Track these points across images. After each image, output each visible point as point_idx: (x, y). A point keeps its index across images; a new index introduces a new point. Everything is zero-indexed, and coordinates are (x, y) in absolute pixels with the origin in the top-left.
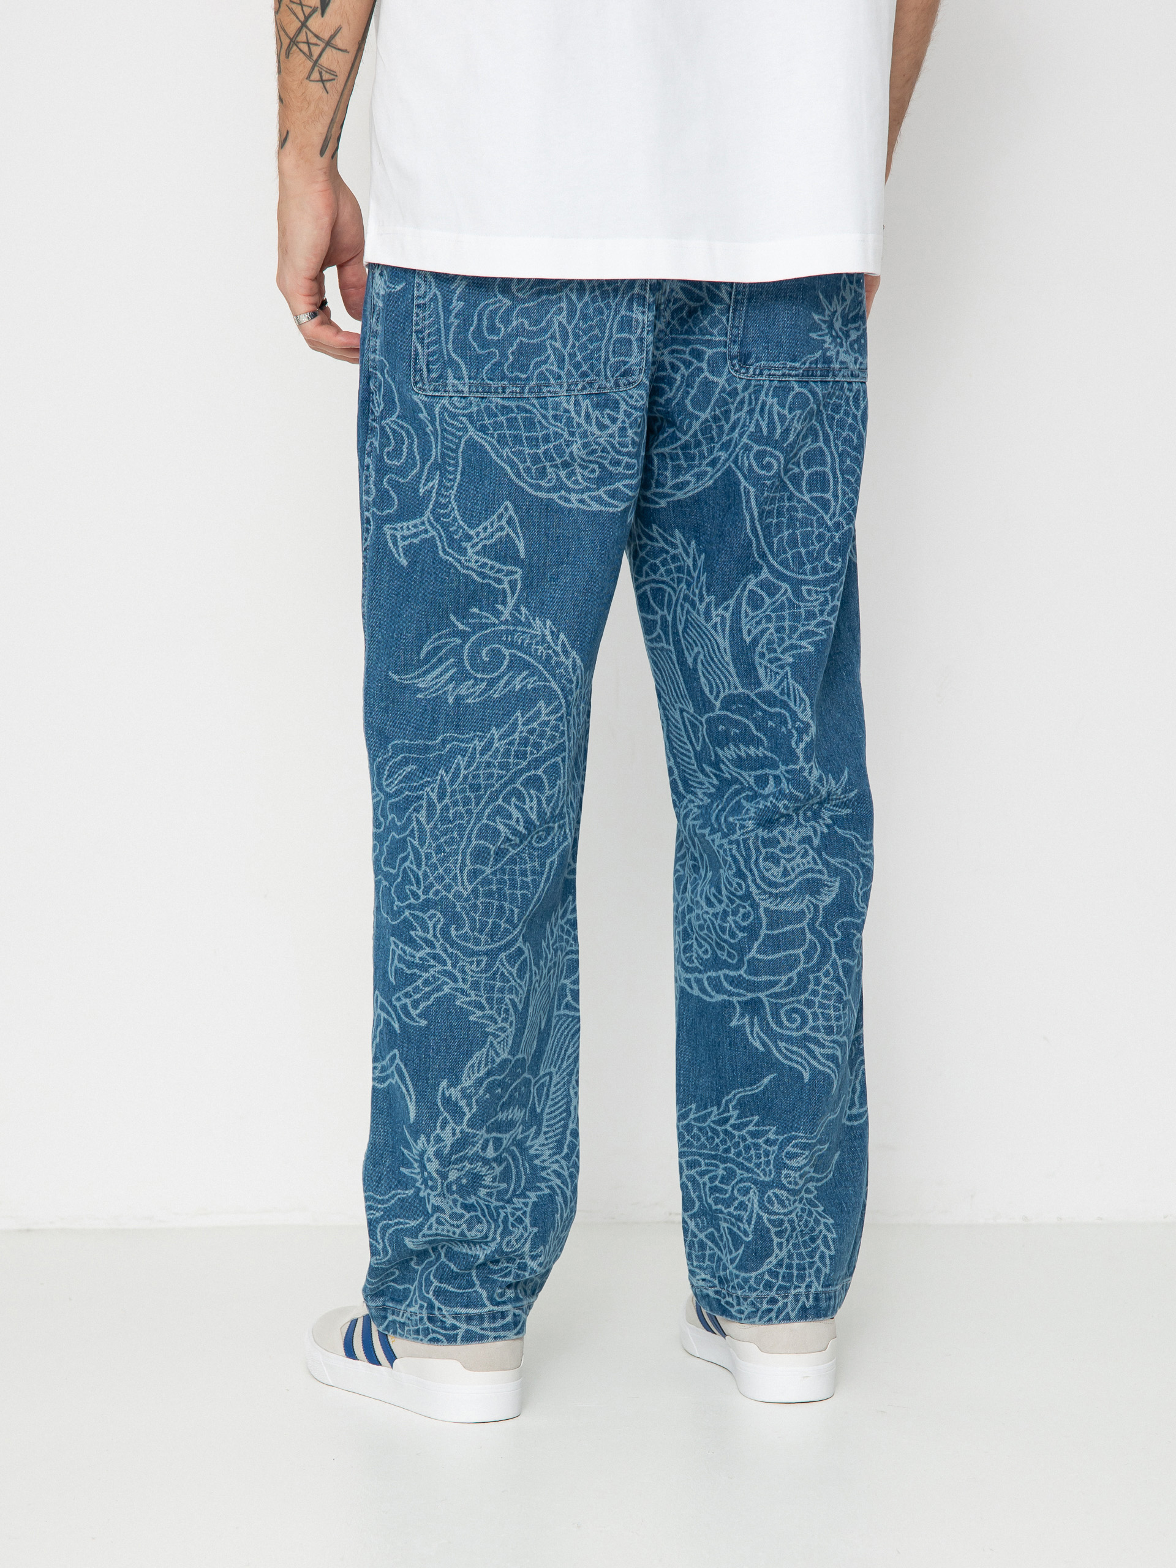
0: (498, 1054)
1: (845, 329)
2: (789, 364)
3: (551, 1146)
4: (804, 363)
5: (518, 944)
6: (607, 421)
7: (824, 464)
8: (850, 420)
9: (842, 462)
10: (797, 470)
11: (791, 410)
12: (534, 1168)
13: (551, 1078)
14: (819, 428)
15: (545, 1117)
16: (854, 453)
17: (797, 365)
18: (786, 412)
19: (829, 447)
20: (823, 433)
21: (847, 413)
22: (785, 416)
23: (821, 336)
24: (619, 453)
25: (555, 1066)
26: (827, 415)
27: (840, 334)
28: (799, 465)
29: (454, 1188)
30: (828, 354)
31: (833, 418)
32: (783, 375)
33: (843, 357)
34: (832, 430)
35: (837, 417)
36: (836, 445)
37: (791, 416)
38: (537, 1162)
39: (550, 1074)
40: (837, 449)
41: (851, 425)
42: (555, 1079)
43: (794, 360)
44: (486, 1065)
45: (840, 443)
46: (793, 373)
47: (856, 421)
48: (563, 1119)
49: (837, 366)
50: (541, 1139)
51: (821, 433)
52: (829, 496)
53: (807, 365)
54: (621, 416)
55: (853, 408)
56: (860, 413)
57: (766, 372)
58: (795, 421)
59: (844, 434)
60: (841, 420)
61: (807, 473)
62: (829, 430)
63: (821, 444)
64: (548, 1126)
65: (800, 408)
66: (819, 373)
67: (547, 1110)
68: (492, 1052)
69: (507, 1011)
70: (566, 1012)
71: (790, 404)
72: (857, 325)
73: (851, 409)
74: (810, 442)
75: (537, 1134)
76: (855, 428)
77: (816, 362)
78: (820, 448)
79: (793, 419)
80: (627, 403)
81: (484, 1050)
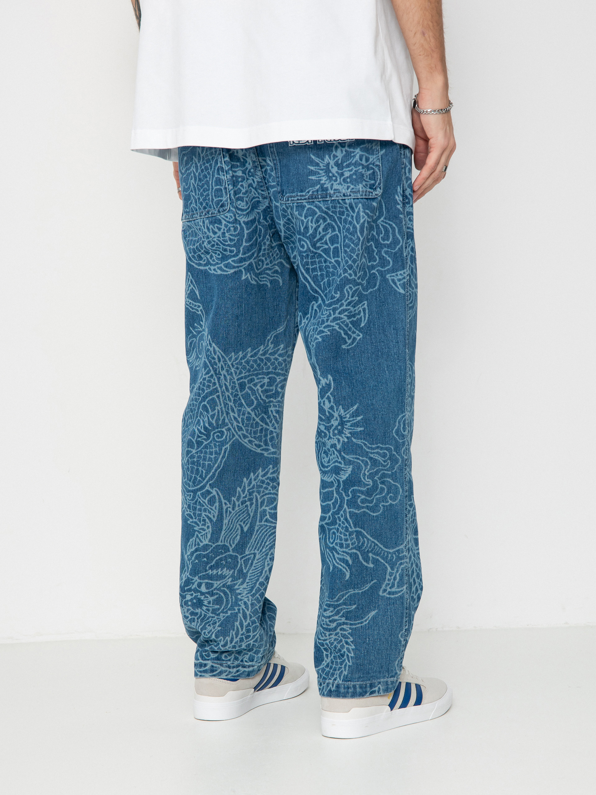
0: (201, 542)
1: (340, 171)
2: (299, 194)
3: (248, 589)
4: (308, 192)
5: (207, 488)
6: (216, 230)
7: (338, 243)
8: (350, 219)
9: (344, 241)
10: (326, 247)
11: (306, 217)
12: (237, 599)
13: (255, 556)
14: (334, 224)
15: (249, 575)
16: (350, 236)
17: (304, 194)
18: (303, 218)
19: (340, 233)
20: (337, 226)
21: (348, 215)
22: (303, 220)
23: (318, 177)
24: (224, 245)
25: (258, 550)
26: (338, 217)
27: (336, 175)
28: (327, 244)
29: (190, 603)
30: (325, 186)
31: (341, 218)
32: (298, 199)
33: (335, 186)
34: (342, 224)
35: (343, 217)
36: (343, 232)
37: (306, 220)
38: (239, 597)
39: (255, 554)
40: (343, 234)
41: (350, 221)
42: (257, 557)
43: (302, 191)
44: (195, 546)
45: (344, 231)
46: (303, 198)
47: (353, 219)
48: (257, 576)
49: (332, 192)
50: (245, 585)
51: (336, 227)
52: (340, 259)
53: (310, 193)
54: (223, 227)
55: (351, 212)
56: (355, 214)
57: (290, 199)
58: (310, 222)
59: (347, 226)
60: (345, 219)
61: (332, 247)
62: (340, 225)
63: (337, 232)
64: (249, 580)
65: (310, 216)
66: (320, 197)
67: (251, 571)
68: (198, 540)
69: (204, 520)
70: (266, 523)
71: (305, 214)
72: (350, 168)
73: (350, 213)
74: (330, 232)
75: (242, 583)
76: (352, 223)
77: (317, 191)
78: (337, 234)
79: (308, 222)
80: (225, 220)
81: (194, 538)
